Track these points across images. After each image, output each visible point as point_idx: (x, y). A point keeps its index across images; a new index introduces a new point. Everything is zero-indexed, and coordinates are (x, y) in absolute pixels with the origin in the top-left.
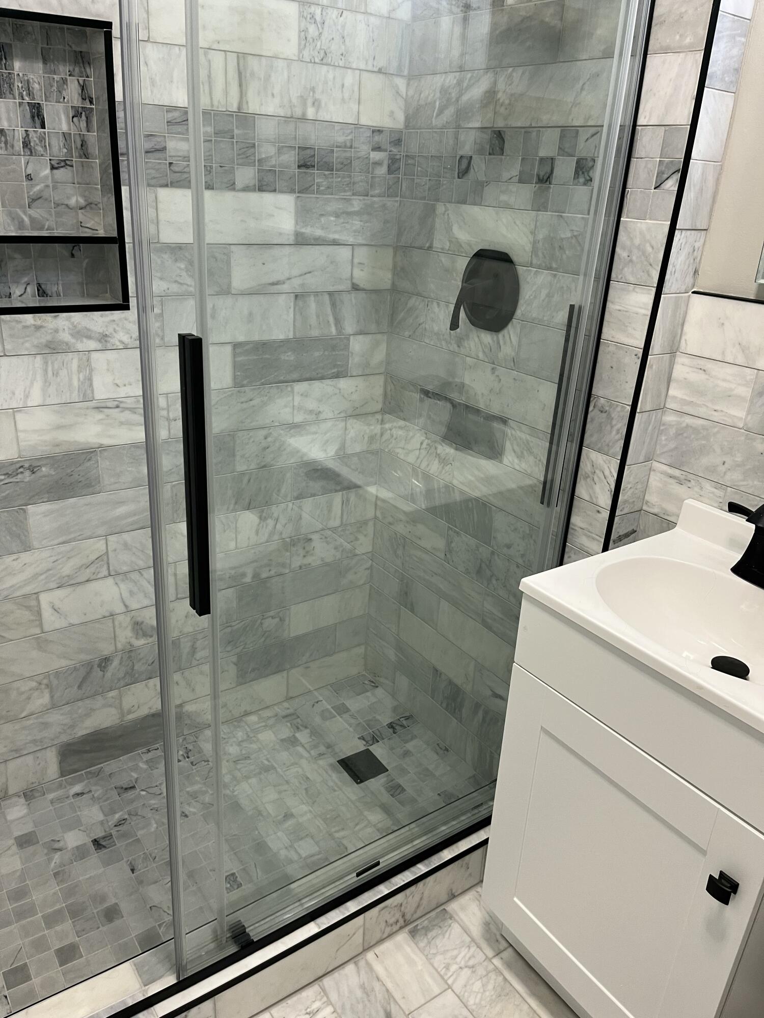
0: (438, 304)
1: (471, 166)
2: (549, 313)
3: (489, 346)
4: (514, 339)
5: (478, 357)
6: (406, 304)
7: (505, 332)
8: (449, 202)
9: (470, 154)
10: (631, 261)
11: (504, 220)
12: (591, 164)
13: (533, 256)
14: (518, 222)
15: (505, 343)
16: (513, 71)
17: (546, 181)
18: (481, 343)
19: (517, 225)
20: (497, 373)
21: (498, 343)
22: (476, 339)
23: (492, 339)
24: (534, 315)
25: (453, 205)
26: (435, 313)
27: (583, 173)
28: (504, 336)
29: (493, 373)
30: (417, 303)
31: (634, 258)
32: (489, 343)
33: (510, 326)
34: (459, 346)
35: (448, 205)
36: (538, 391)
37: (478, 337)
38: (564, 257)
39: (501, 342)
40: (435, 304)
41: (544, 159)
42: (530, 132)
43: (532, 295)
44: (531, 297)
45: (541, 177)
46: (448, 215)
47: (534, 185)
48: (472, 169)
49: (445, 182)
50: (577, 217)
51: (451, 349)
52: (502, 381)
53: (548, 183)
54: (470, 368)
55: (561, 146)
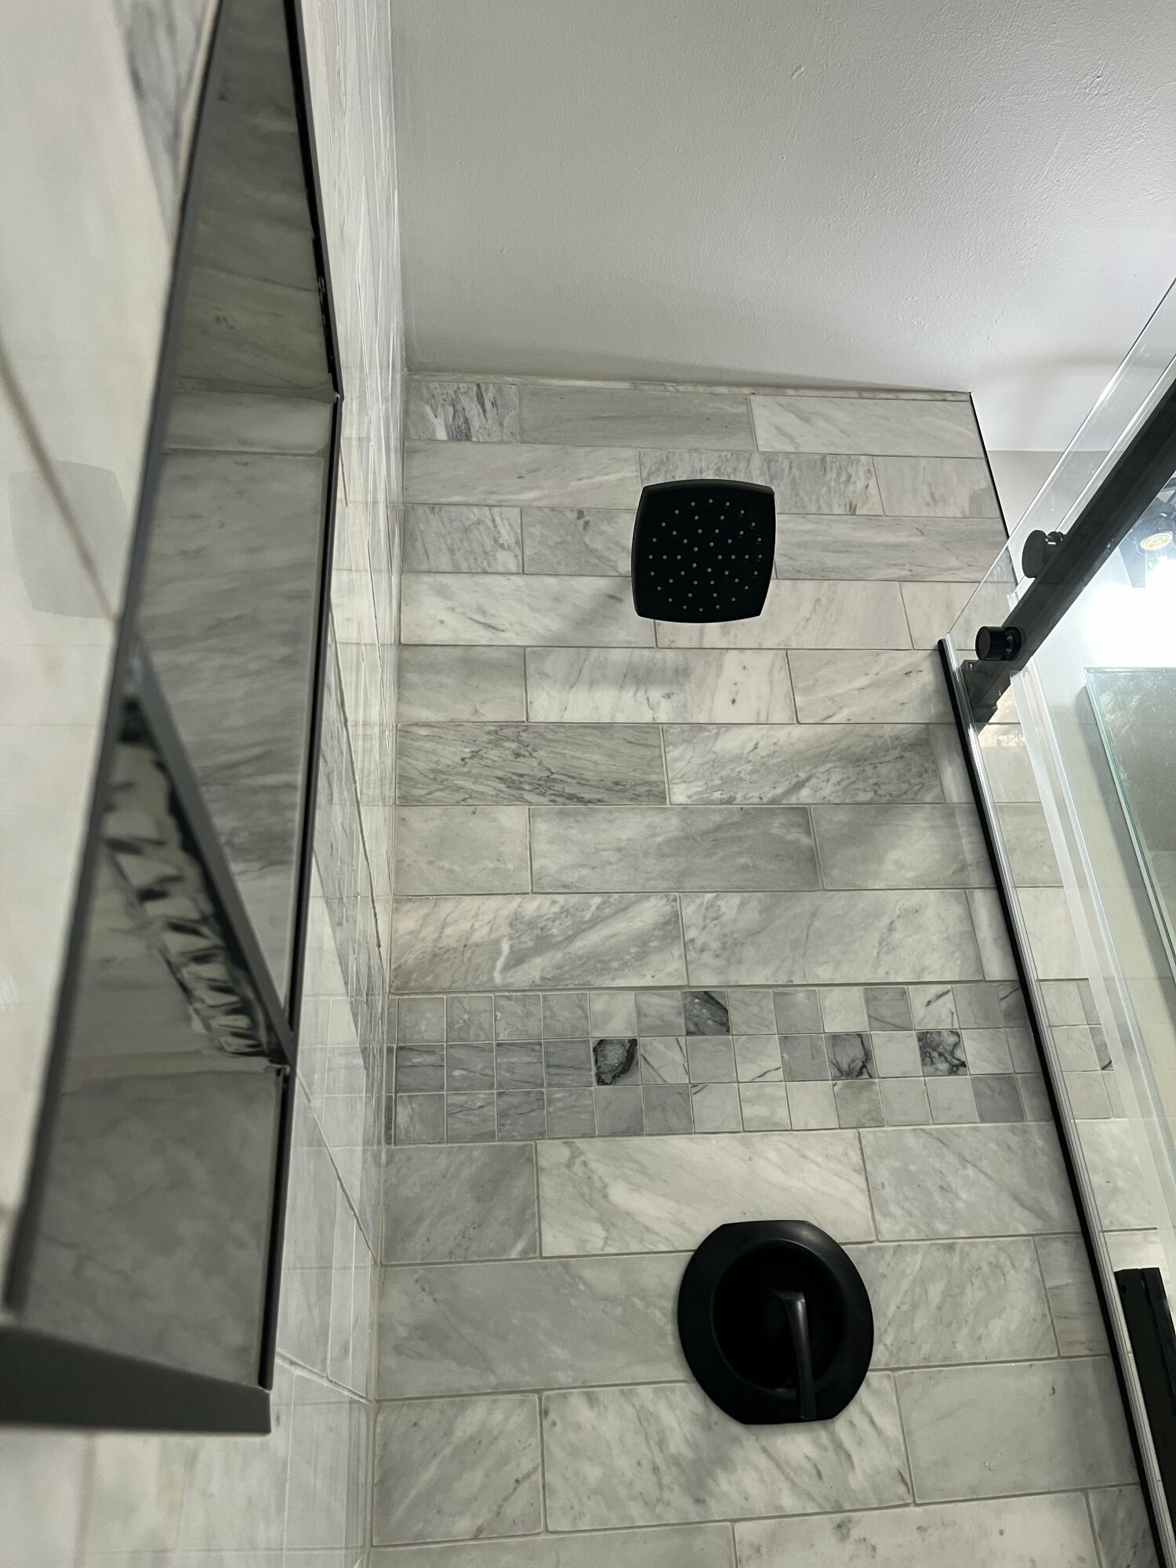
0: (591, 1400)
1: (639, 1057)
2: (965, 1331)
3: (808, 1466)
4: (889, 1424)
5: (781, 1508)
6: (448, 1434)
7: (852, 1411)
8: (584, 1136)
9: (628, 1034)
10: (1116, 1189)
11: (772, 1155)
12: (952, 1039)
13: (878, 1217)
14: (812, 1155)
15: (860, 1443)
16: (716, 897)
17: (860, 1073)
18: (778, 1465)
19: (812, 1161)
20: (855, 1533)
21: (839, 1446)
22: (762, 1461)
23: (817, 1443)
24: (926, 1349)
25: (598, 1142)
26: (578, 1427)
27: (941, 1054)
28: (852, 1424)
29: (844, 1538)
30: (498, 1416)
31: (1120, 1183)
32: (808, 1458)
33: (863, 1392)
34: (699, 1501)
35: (581, 1144)
36: (1001, 1533)
37: (765, 1450)
38: (959, 1205)
39: (849, 1444)
40: (577, 1401)
41: (839, 1036)
42: (789, 994)
43: (903, 1303)
44: (905, 1308)
45: (845, 1067)
46: (585, 1164)
47: (830, 1082)
48: (642, 1063)
49: (559, 1095)
50: (963, 1128)
51: (671, 1517)
52: (879, 1548)
53: (865, 1076)
54: (758, 1550)
55: (874, 1015)
